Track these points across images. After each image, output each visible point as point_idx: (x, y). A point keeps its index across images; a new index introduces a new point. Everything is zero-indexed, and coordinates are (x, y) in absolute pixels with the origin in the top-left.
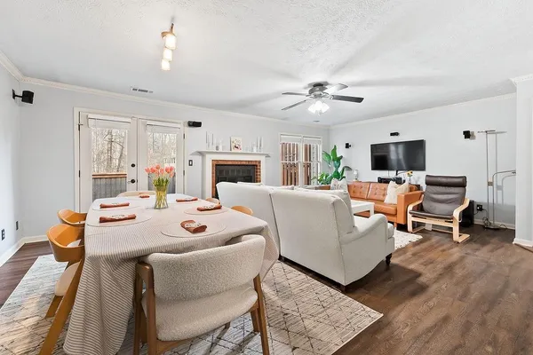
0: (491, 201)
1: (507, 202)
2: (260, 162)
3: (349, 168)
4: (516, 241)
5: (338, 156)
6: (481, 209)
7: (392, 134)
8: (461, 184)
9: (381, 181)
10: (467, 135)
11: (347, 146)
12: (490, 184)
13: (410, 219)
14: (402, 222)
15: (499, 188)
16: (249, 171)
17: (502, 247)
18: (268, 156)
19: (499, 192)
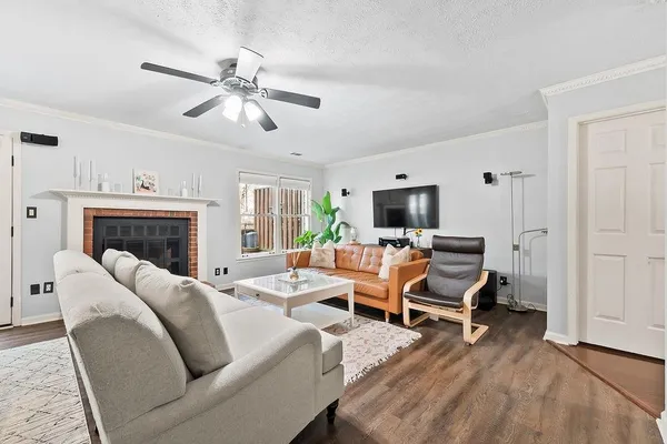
0: (516, 272)
1: (536, 272)
2: (195, 214)
3: (347, 225)
4: (548, 335)
5: (333, 207)
6: (505, 283)
7: (399, 177)
8: (478, 249)
9: (383, 243)
10: (489, 178)
11: (344, 193)
12: (516, 248)
13: (407, 305)
14: (395, 312)
15: (527, 253)
16: (175, 230)
17: (531, 348)
18: (212, 204)
19: (527, 259)
